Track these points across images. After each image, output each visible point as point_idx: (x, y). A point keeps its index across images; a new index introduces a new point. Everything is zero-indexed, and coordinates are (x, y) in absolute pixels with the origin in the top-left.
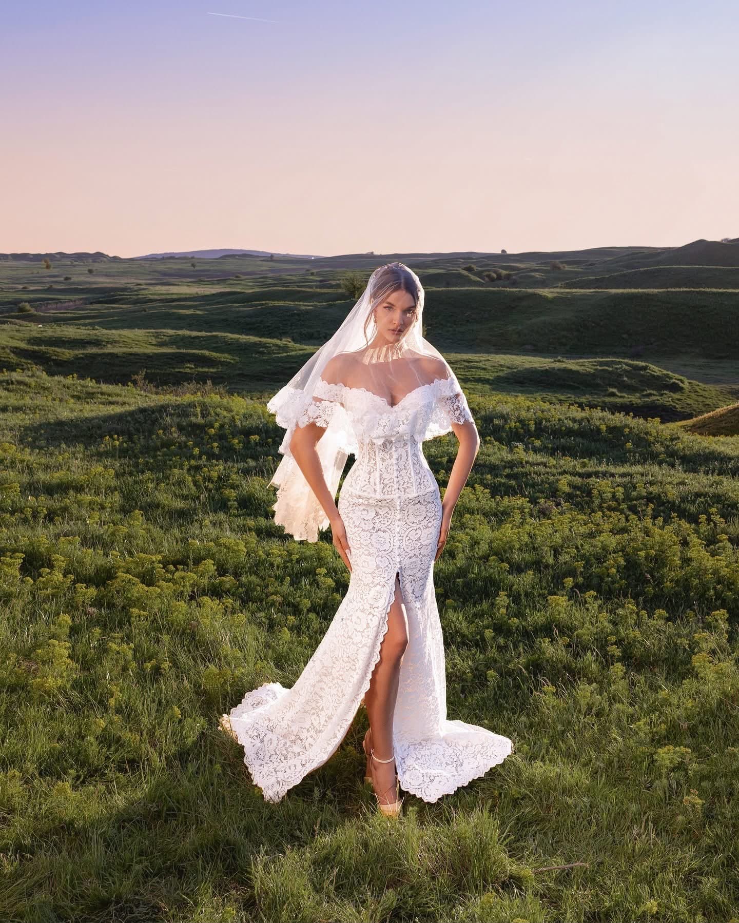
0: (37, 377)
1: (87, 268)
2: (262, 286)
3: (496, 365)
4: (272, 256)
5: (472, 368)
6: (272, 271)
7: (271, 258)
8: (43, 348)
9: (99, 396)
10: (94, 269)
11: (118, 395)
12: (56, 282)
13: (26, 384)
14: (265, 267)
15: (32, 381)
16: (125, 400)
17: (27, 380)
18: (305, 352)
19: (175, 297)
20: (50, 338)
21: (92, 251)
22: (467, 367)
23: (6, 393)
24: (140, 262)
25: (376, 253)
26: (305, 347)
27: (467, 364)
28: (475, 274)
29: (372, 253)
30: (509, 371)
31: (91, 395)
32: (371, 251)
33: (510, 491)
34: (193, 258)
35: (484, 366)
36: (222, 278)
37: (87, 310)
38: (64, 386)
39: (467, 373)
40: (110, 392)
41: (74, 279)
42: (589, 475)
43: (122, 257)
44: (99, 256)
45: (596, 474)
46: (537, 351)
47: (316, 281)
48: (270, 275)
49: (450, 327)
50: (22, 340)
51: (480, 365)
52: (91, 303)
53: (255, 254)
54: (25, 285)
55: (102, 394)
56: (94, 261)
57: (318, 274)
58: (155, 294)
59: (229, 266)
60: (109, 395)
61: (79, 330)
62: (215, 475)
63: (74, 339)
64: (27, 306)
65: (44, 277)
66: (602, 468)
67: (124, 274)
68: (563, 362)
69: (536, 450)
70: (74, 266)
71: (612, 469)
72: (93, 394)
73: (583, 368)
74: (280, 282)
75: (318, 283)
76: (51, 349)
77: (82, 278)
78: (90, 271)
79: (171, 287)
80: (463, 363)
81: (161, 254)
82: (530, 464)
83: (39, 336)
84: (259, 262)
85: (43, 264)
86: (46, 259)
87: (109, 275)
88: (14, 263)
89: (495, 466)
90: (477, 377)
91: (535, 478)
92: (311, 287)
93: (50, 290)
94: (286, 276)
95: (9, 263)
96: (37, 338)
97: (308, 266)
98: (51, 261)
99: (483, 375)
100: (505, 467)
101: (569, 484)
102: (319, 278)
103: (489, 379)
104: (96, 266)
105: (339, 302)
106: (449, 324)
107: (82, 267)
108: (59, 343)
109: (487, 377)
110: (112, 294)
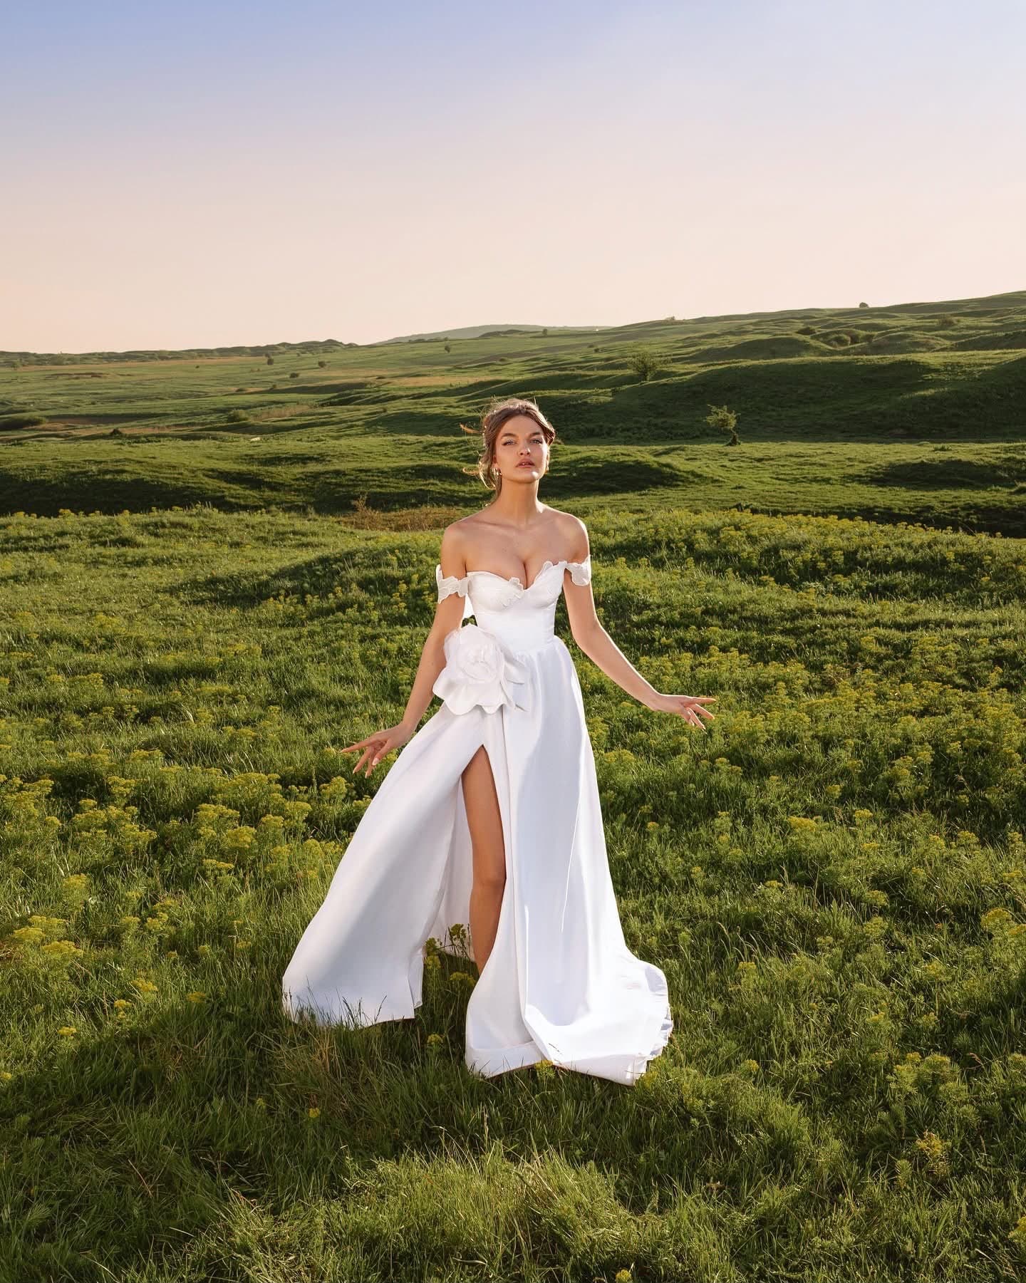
0: (205, 516)
1: (318, 361)
2: (532, 371)
3: (842, 458)
4: (545, 331)
5: (803, 464)
6: (546, 350)
7: (545, 333)
8: (253, 468)
9: (291, 536)
10: (325, 360)
11: (314, 534)
12: (281, 381)
13: (185, 526)
14: (538, 344)
15: (195, 522)
16: (323, 540)
17: (187, 520)
18: (579, 456)
19: (423, 391)
20: (265, 455)
21: (323, 340)
22: (797, 464)
23: (153, 539)
24: (381, 348)
25: (678, 318)
26: (579, 448)
27: (796, 459)
28: (817, 338)
29: (673, 318)
30: (863, 466)
31: (281, 536)
32: (670, 316)
33: (782, 655)
34: (446, 339)
35: (822, 462)
36: (485, 363)
37: (315, 414)
38: (247, 526)
39: (795, 472)
40: (304, 530)
41: (303, 375)
42: (914, 627)
43: (360, 344)
44: (331, 344)
45: (926, 624)
46: (912, 435)
47: (602, 360)
48: (544, 355)
49: (773, 410)
50: (224, 459)
51: (817, 459)
52: (322, 405)
53: (525, 330)
54: (241, 387)
55: (295, 533)
56: (325, 352)
57: (604, 350)
58: (400, 389)
59: (494, 347)
60: (304, 534)
62: (393, 647)
63: (294, 455)
64: (242, 413)
65: (267, 375)
66: (938, 614)
67: (363, 365)
68: (948, 450)
69: (838, 592)
70: (303, 359)
71: (952, 616)
72: (283, 534)
73: (978, 457)
74: (556, 365)
75: (603, 363)
76: (262, 469)
77: (314, 374)
78: (322, 364)
79: (420, 379)
80: (789, 458)
82: (824, 613)
83: (251, 452)
84: (530, 340)
85: (264, 359)
86: (267, 352)
87: (344, 366)
88: (223, 360)
89: (767, 618)
90: (810, 476)
91: (826, 634)
92: (592, 369)
93: (273, 391)
94: (563, 356)
95: (215, 361)
96: (246, 455)
97: (590, 340)
98: (273, 354)
99: (820, 473)
100: (782, 619)
101: (879, 641)
102: (604, 356)
103: (830, 479)
104: (326, 358)
105: (627, 386)
106: (770, 407)
107: (312, 359)
108: (276, 460)
109: (827, 476)
110: (348, 392)
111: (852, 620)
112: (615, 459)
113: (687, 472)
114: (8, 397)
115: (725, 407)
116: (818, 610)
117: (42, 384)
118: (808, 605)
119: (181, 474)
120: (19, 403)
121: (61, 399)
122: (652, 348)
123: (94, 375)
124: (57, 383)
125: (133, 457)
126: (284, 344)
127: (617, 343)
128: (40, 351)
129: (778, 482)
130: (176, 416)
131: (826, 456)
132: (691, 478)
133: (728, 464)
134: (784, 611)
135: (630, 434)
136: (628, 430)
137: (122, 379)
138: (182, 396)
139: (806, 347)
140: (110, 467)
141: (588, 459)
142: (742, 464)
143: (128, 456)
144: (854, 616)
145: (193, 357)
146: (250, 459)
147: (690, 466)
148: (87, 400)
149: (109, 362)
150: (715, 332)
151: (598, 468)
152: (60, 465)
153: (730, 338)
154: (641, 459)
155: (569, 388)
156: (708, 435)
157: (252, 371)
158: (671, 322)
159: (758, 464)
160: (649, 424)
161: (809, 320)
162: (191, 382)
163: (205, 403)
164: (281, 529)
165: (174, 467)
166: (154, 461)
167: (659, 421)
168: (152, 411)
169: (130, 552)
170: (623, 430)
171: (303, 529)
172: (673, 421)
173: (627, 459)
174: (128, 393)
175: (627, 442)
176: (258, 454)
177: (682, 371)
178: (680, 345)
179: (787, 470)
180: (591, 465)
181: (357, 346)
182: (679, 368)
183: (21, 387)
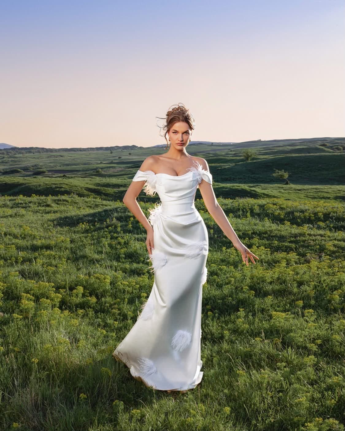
0: (73, 198)
1: (128, 153)
2: (206, 157)
3: (335, 190)
4: (212, 143)
5: (318, 192)
6: (212, 150)
7: (212, 144)
8: (99, 188)
10: (131, 153)
12: (115, 159)
13: (67, 201)
14: (209, 148)
17: (68, 199)
18: (219, 186)
20: (104, 183)
21: (131, 145)
22: (315, 192)
24: (152, 149)
25: (262, 140)
26: (220, 184)
27: (315, 190)
28: (328, 148)
29: (260, 140)
32: (259, 139)
35: (327, 191)
37: (125, 171)
38: (85, 202)
39: (315, 195)
41: (123, 158)
43: (144, 147)
44: (134, 147)
48: (211, 152)
49: (307, 173)
50: (91, 184)
51: (325, 190)
52: (129, 168)
53: (204, 143)
54: (101, 161)
56: (132, 149)
57: (234, 151)
59: (193, 149)
61: (118, 180)
63: (115, 184)
64: (100, 170)
65: (110, 157)
70: (123, 152)
72: (97, 205)
74: (216, 155)
75: (233, 155)
76: (102, 188)
77: (127, 157)
78: (130, 154)
80: (312, 190)
81: (161, 145)
82: (310, 235)
83: (99, 182)
84: (207, 147)
85: (109, 152)
86: (110, 149)
87: (138, 155)
88: (97, 152)
89: (283, 236)
90: (321, 196)
91: (310, 243)
92: (228, 157)
93: (112, 163)
94: (218, 152)
95: (95, 152)
96: (98, 183)
97: (229, 147)
98: (113, 150)
99: (326, 195)
100: (291, 237)
101: (334, 246)
102: (234, 153)
103: (330, 197)
104: (132, 151)
105: (241, 163)
106: (306, 172)
107: (126, 152)
108: (108, 185)
109: (328, 196)
110: (138, 163)
111: (323, 238)
112: (234, 188)
113: (262, 193)
114: (38, 163)
115: (283, 170)
116: (308, 234)
117: (47, 159)
118: (304, 232)
119: (78, 189)
120: (41, 166)
121: (52, 165)
122: (252, 151)
123: (61, 156)
124: (51, 159)
125: (66, 183)
126: (117, 147)
127: (238, 149)
128: (47, 148)
129: (307, 198)
130: (83, 171)
131: (329, 189)
132: (263, 196)
133: (283, 191)
134: (292, 234)
135: (241, 180)
136: (241, 179)
137: (69, 158)
138: (85, 164)
139: (324, 151)
140: (59, 186)
141: (223, 187)
142: (290, 191)
143: (64, 182)
144: (324, 237)
145: (89, 151)
146: (98, 185)
147: (263, 191)
148: (59, 165)
149: (66, 152)
150: (281, 145)
151: (227, 191)
152: (45, 185)
153: (288, 147)
154: (244, 188)
155: (219, 163)
156: (274, 181)
157: (105, 156)
158: (260, 141)
159: (299, 192)
160: (249, 177)
161: (324, 142)
162: (88, 159)
163: (91, 167)
164: (97, 203)
165: (76, 187)
166: (71, 184)
167: (253, 176)
168: (77, 169)
169: (48, 209)
170: (239, 179)
171: (106, 204)
172: (257, 176)
173: (238, 188)
174: (70, 163)
175: (240, 183)
176: (102, 183)
177: (262, 158)
178: (263, 149)
179: (312, 194)
180: (224, 190)
181: (143, 148)
182: (262, 157)
183: (41, 160)
